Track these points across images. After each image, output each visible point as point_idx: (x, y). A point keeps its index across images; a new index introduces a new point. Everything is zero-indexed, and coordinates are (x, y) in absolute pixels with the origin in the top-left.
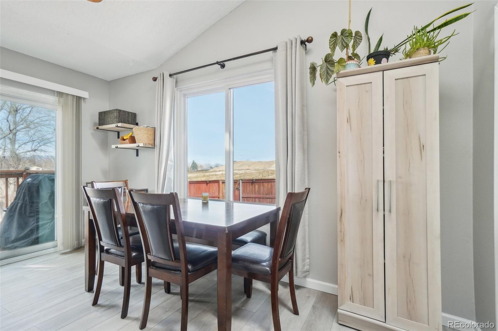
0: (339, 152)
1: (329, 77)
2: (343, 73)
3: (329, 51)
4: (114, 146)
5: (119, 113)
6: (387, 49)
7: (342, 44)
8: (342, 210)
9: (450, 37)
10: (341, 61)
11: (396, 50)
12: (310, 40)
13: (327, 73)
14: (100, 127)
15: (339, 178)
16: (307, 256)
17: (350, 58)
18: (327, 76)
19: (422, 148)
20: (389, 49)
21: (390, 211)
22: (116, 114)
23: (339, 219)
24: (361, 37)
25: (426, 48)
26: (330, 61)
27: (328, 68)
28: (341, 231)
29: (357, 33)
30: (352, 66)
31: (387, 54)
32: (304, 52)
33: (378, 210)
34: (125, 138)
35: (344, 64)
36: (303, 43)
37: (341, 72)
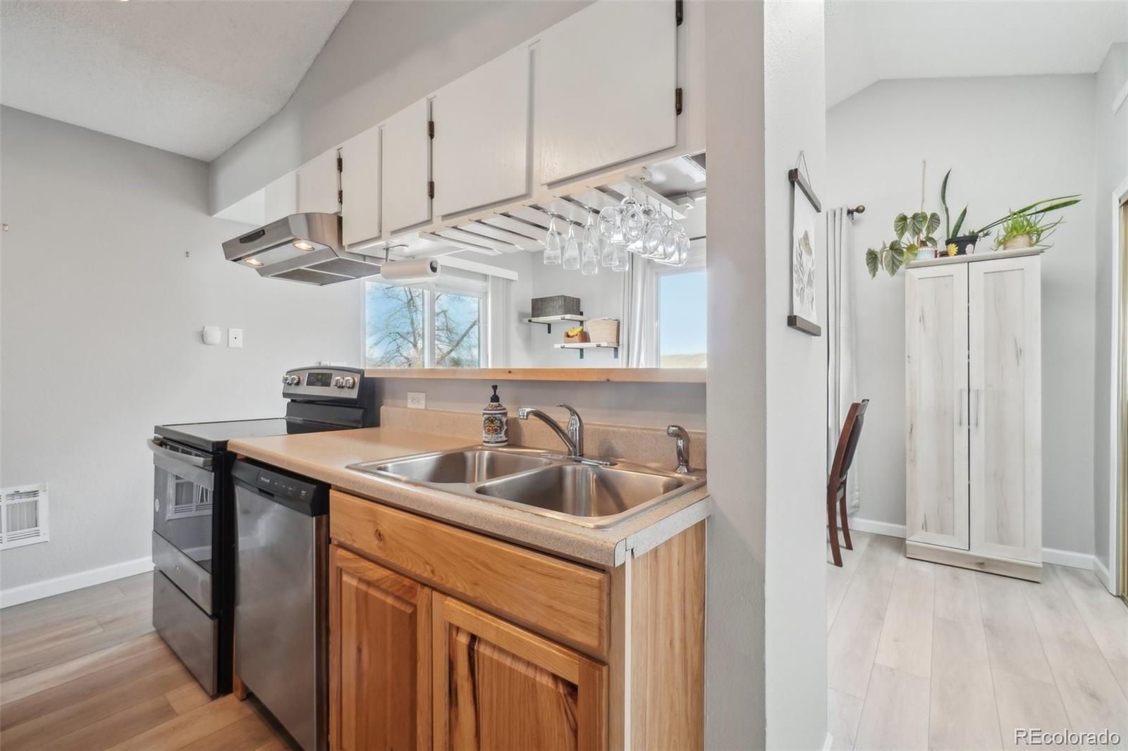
0: (909, 357)
1: (895, 268)
2: (913, 264)
3: (895, 238)
4: (558, 346)
5: (564, 300)
6: (973, 232)
7: (914, 230)
8: (912, 425)
9: (1056, 224)
10: (911, 248)
11: (986, 231)
12: (860, 210)
13: (893, 263)
14: (534, 319)
15: (908, 386)
16: (856, 487)
17: (923, 244)
18: (894, 267)
19: (1019, 352)
20: (975, 232)
21: (977, 424)
22: (561, 302)
23: (907, 435)
24: (939, 220)
25: (1025, 235)
26: (896, 249)
27: (895, 257)
28: (910, 450)
29: (934, 216)
30: (926, 254)
31: (973, 239)
32: (851, 223)
33: (960, 423)
34: (570, 334)
35: (915, 252)
36: (850, 212)
37: (912, 262)
